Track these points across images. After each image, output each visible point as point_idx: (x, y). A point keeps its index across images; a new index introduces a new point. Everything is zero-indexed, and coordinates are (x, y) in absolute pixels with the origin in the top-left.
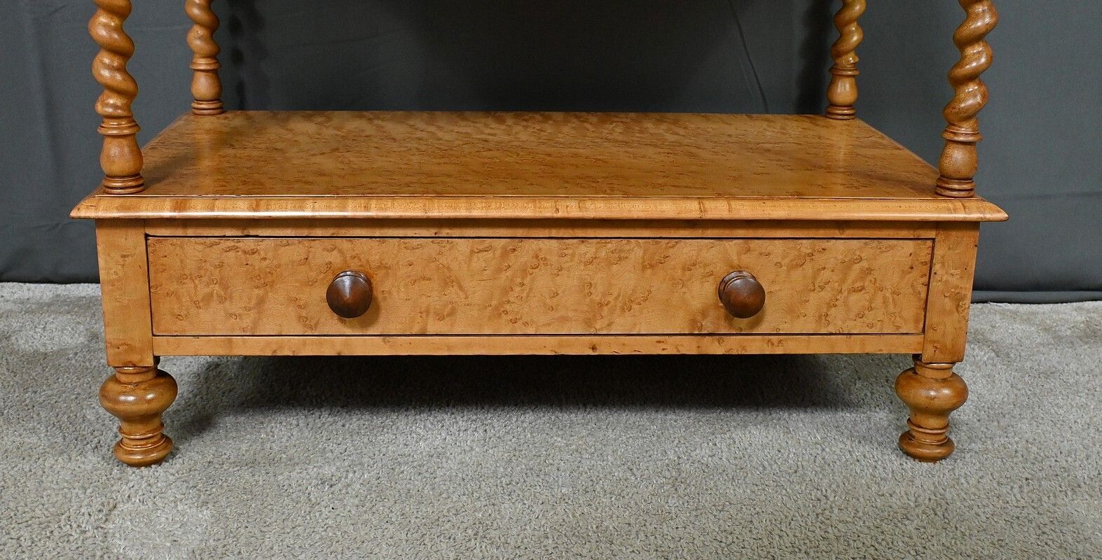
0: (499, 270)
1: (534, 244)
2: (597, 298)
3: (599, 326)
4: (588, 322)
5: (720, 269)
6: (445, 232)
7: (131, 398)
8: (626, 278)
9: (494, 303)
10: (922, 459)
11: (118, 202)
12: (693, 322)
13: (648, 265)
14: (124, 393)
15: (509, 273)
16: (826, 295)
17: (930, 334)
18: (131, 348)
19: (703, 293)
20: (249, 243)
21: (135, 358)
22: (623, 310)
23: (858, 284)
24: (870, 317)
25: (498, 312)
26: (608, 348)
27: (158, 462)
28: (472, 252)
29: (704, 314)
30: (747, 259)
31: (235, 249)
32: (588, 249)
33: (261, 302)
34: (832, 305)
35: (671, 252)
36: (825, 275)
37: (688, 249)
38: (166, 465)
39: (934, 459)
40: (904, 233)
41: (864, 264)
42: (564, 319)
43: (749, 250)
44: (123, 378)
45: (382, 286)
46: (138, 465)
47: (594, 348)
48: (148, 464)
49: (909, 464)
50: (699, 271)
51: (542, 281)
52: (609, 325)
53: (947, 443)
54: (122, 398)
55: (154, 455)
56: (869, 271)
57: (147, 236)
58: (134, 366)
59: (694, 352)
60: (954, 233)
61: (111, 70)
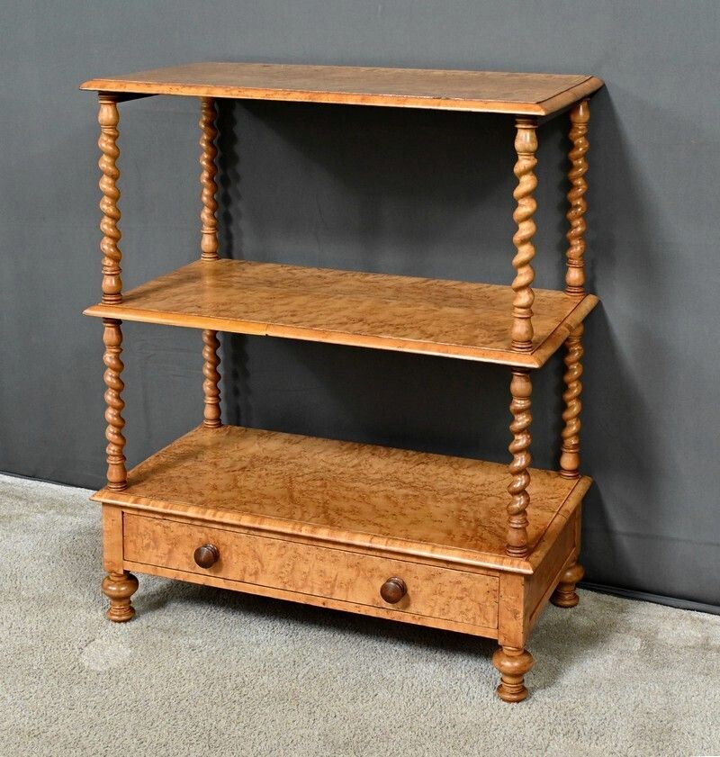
1: (294, 545)
3: (326, 593)
4: (321, 590)
6: (253, 532)
7: (114, 589)
9: (276, 572)
11: (111, 495)
12: (373, 600)
13: (350, 566)
14: (111, 586)
16: (444, 598)
17: (501, 629)
18: (114, 564)
20: (166, 523)
21: (116, 569)
23: (460, 595)
25: (278, 577)
26: (330, 606)
27: (125, 621)
28: (265, 544)
31: (160, 524)
32: (320, 552)
33: (170, 552)
34: (448, 604)
36: (442, 588)
38: (128, 623)
41: (463, 585)
44: (112, 578)
45: (224, 556)
46: (115, 621)
47: (324, 604)
48: (120, 622)
50: (376, 574)
52: (332, 594)
54: (110, 588)
55: (124, 618)
56: (465, 589)
57: (123, 513)
58: (116, 573)
59: (376, 615)
60: (510, 576)
61: (114, 434)
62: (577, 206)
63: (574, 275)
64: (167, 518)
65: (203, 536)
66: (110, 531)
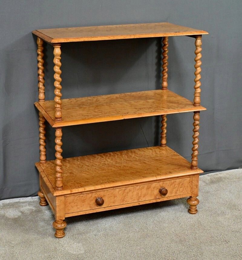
0: (123, 193)
1: (129, 188)
2: (139, 195)
3: (140, 200)
4: (138, 200)
5: (159, 188)
6: (114, 188)
7: (60, 226)
8: (144, 191)
9: (123, 199)
10: (193, 214)
11: (59, 192)
12: (155, 197)
13: (148, 188)
14: (59, 225)
15: (125, 194)
16: (176, 189)
17: (193, 193)
18: (61, 217)
19: (156, 192)
20: (82, 195)
21: (61, 218)
22: (144, 197)
23: (181, 186)
24: (183, 191)
25: (123, 200)
28: (119, 191)
29: (157, 195)
30: (164, 185)
31: (79, 197)
32: (138, 187)
33: (84, 205)
34: (177, 191)
35: (151, 186)
36: (176, 186)
37: (154, 184)
39: (195, 214)
40: (188, 177)
41: (182, 183)
42: (134, 200)
43: (164, 184)
44: (59, 222)
47: (139, 204)
48: (62, 237)
49: (191, 215)
50: (156, 188)
51: (130, 194)
52: (142, 200)
53: (196, 210)
54: (58, 226)
56: (183, 184)
57: (65, 197)
58: (61, 220)
59: (155, 202)
60: (195, 175)
61: (59, 169)
62: (166, 63)
63: (165, 84)
64: (83, 193)
65: (96, 196)
66: (60, 205)
